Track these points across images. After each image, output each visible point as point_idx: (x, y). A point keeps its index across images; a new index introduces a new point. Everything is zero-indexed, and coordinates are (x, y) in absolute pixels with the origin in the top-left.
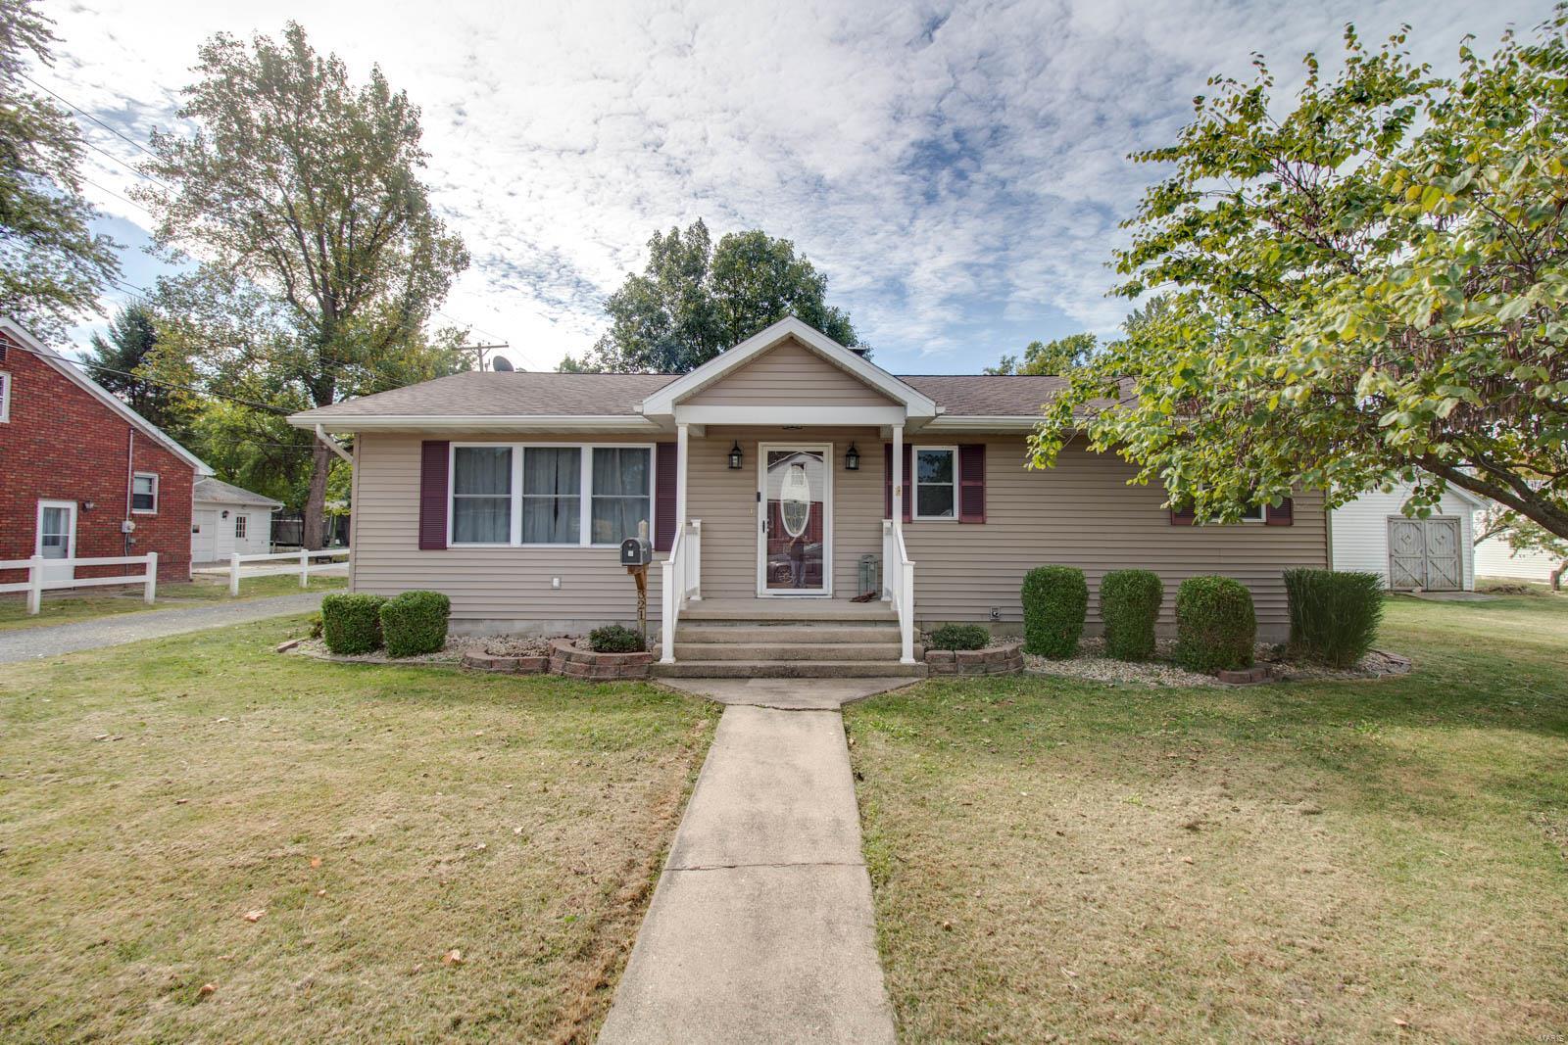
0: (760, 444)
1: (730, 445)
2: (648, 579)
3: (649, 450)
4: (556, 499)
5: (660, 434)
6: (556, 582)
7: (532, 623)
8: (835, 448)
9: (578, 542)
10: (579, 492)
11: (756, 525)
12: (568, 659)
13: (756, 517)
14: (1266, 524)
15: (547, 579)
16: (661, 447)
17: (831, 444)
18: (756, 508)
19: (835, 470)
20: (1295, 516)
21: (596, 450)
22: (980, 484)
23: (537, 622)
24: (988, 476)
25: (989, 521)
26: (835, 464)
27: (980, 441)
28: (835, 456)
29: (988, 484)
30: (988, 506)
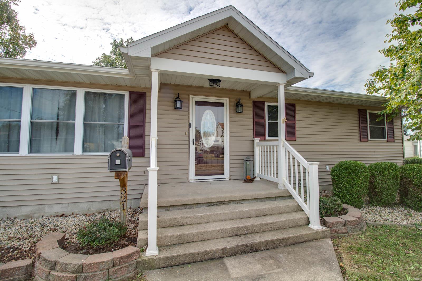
0: (191, 96)
1: (173, 96)
2: (129, 179)
3: (124, 95)
4: (58, 123)
5: (131, 87)
6: (55, 179)
7: (36, 207)
8: (230, 101)
9: (73, 151)
10: (74, 119)
11: (189, 141)
12: (53, 268)
13: (189, 137)
14: (387, 141)
15: (49, 177)
16: (132, 94)
17: (228, 99)
18: (189, 132)
19: (230, 113)
20: (395, 138)
21: (87, 94)
22: (293, 122)
23: (40, 207)
24: (297, 119)
25: (297, 139)
26: (230, 109)
27: (293, 102)
28: (230, 106)
29: (297, 122)
30: (297, 132)
